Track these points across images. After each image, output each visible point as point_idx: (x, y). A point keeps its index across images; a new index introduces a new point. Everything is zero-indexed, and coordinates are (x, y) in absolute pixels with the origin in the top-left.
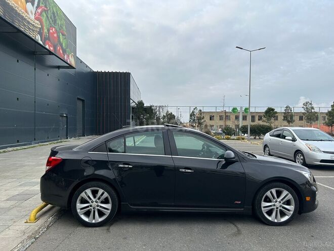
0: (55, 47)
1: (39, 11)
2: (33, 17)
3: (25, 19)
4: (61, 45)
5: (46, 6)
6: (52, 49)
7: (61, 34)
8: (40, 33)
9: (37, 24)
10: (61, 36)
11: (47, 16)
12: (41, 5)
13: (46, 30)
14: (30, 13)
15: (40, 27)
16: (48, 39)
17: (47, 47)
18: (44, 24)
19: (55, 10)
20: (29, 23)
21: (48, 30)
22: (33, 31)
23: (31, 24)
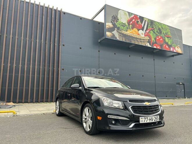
0: (161, 46)
1: (148, 31)
2: (143, 36)
3: (138, 38)
4: (167, 44)
5: (152, 27)
6: (158, 47)
7: (166, 38)
8: (149, 42)
9: (147, 38)
10: (166, 39)
11: (154, 32)
12: (149, 28)
13: (153, 39)
14: (141, 35)
15: (149, 39)
16: (156, 43)
17: (155, 47)
18: (152, 36)
19: (160, 27)
20: (140, 39)
21: (155, 39)
22: (144, 42)
23: (142, 39)
